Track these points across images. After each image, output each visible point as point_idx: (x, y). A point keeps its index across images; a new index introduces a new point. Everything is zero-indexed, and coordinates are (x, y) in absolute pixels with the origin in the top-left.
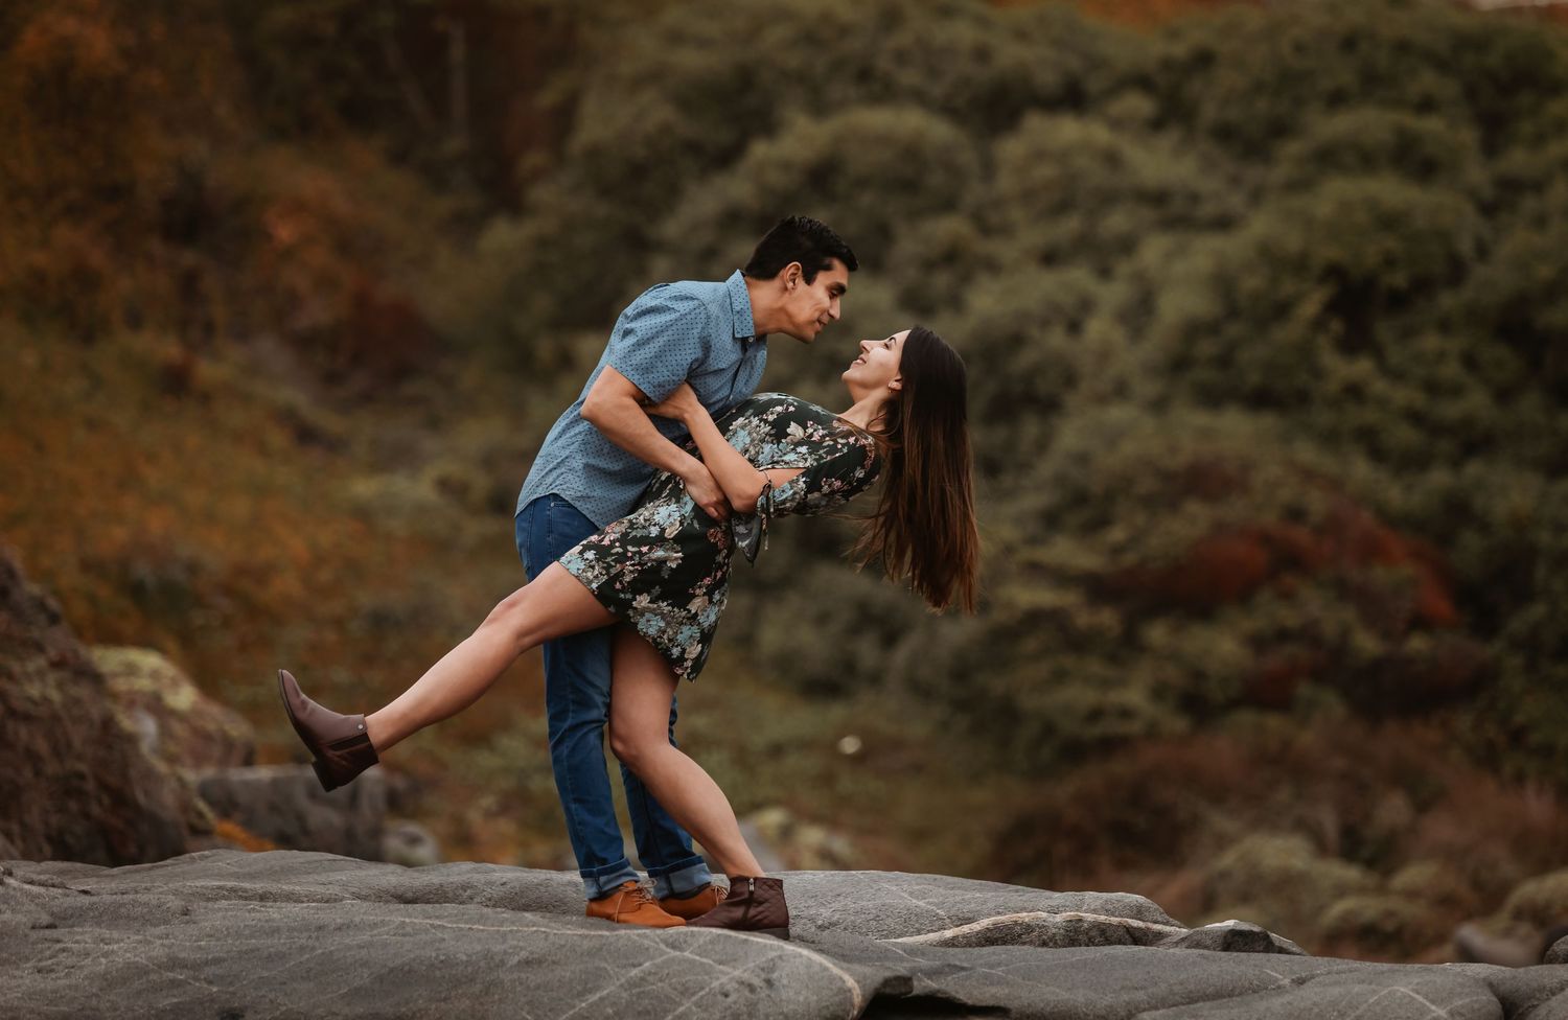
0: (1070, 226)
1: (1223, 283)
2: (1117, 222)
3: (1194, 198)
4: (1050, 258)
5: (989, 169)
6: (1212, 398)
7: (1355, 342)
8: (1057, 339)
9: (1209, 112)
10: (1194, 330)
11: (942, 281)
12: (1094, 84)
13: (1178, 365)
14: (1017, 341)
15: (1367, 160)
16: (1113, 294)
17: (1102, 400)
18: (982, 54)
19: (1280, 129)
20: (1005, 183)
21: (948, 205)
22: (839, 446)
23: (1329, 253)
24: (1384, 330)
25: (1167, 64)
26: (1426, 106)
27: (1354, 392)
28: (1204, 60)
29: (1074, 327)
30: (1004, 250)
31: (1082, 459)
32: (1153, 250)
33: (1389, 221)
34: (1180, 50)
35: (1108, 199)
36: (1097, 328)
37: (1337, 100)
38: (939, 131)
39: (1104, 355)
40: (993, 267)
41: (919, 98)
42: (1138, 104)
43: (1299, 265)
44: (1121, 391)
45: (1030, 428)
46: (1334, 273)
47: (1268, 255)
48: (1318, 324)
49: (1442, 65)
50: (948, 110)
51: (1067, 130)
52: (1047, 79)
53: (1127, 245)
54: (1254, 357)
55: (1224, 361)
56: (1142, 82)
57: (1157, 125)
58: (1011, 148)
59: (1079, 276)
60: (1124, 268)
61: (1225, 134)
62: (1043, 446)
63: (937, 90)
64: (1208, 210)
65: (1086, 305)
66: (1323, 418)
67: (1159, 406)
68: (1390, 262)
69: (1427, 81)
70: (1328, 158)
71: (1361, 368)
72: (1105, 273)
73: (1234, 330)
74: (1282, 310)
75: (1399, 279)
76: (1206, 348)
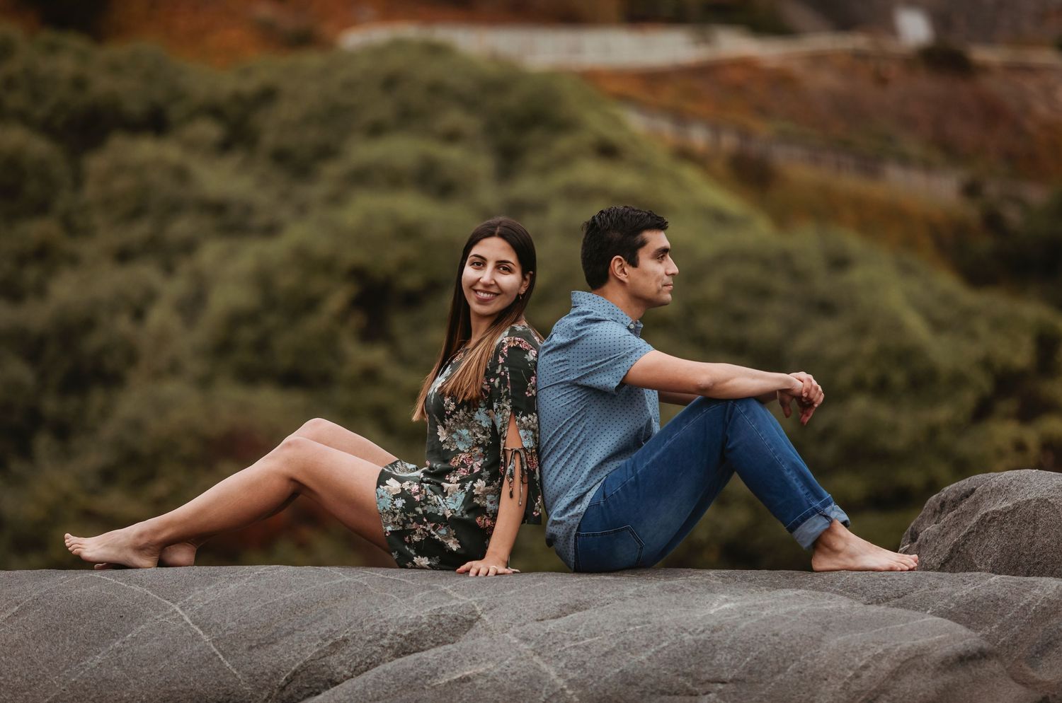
0: (141, 230)
1: (263, 279)
2: (181, 227)
3: (248, 209)
4: (123, 256)
5: (78, 181)
6: (249, 377)
7: (374, 333)
8: (123, 324)
9: (269, 139)
10: (236, 319)
11: (31, 274)
12: (175, 112)
13: (222, 348)
14: (89, 324)
15: (394, 179)
16: (175, 288)
17: (157, 375)
18: (79, 83)
19: (326, 152)
20: (91, 192)
21: (41, 208)
22: (503, 373)
23: (353, 256)
24: (399, 323)
25: (238, 98)
26: (452, 137)
27: (370, 376)
28: (268, 96)
29: (139, 314)
30: (87, 249)
31: (136, 425)
32: (210, 253)
33: (408, 232)
34: (250, 86)
35: (174, 208)
36: (159, 316)
37: (376, 130)
38: (39, 147)
39: (162, 338)
40: (74, 261)
41: (23, 118)
42: (209, 130)
43: (326, 266)
44: (174, 369)
45: (97, 398)
46: (358, 274)
47: (304, 259)
48: (342, 317)
49: (468, 103)
50: (46, 128)
51: (145, 149)
52: (135, 106)
53: (189, 247)
54: (287, 344)
55: (262, 346)
56: (214, 111)
57: (225, 147)
58: (96, 163)
59: (146, 273)
60: (184, 267)
61: (281, 157)
62: (104, 414)
63: (40, 112)
64: (260, 220)
65: (151, 296)
66: (342, 396)
67: (205, 383)
68: (406, 266)
69: (454, 118)
70: (362, 178)
71: (376, 355)
72: (169, 270)
73: (271, 320)
74: (310, 304)
75: (412, 281)
76: (247, 334)
